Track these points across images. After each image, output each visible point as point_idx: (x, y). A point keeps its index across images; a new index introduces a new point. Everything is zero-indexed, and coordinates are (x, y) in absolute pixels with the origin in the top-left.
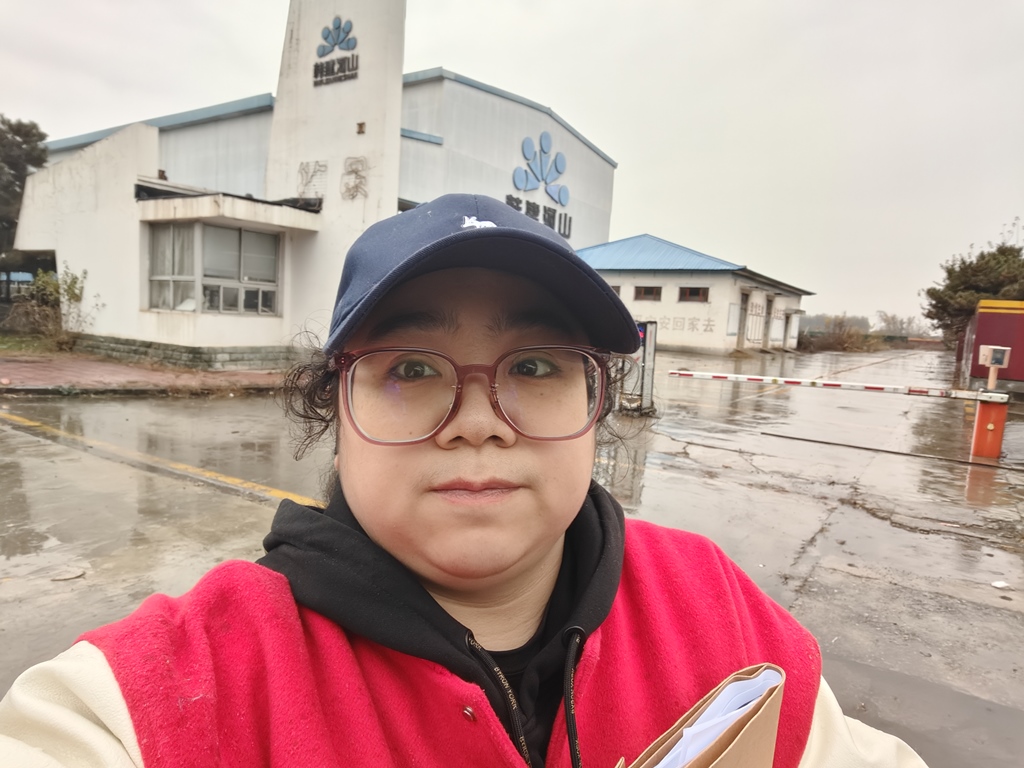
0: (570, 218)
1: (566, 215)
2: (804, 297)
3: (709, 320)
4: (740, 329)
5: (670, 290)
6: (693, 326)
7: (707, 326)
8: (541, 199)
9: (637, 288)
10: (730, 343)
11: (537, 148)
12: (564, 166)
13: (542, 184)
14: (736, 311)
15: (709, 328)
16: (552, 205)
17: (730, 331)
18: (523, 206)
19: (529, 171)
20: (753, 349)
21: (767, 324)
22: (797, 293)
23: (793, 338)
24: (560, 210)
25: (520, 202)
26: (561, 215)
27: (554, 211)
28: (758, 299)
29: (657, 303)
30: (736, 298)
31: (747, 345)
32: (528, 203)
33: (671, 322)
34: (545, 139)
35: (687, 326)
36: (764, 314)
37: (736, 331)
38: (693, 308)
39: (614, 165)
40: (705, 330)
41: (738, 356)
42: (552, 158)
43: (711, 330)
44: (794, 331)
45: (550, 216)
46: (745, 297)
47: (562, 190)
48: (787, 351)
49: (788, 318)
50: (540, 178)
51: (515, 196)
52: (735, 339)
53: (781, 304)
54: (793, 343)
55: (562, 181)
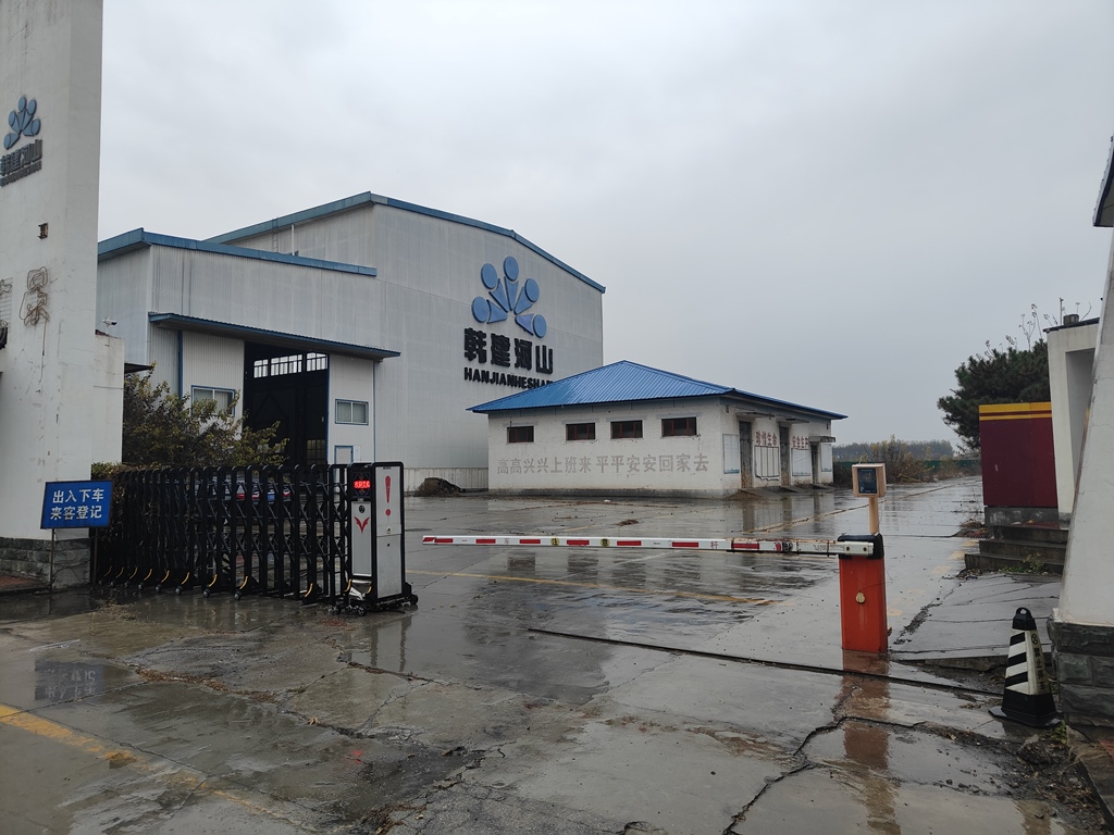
0: (551, 351)
1: (544, 347)
2: (834, 422)
3: (701, 457)
4: (743, 464)
5: (652, 425)
6: (683, 466)
7: (700, 463)
8: (510, 330)
9: (612, 423)
10: (735, 482)
11: (501, 275)
12: (537, 293)
13: (511, 314)
14: (734, 444)
15: (702, 466)
16: (526, 337)
17: (728, 468)
18: (488, 340)
19: (492, 300)
20: (766, 488)
21: (785, 456)
22: (826, 417)
23: (826, 470)
24: (535, 342)
25: (485, 335)
26: (538, 348)
27: (530, 344)
28: (766, 427)
29: (639, 440)
30: (732, 428)
31: (757, 483)
32: (493, 335)
33: (657, 461)
34: (510, 266)
35: (675, 467)
36: (778, 445)
37: (738, 467)
38: (680, 444)
39: (601, 290)
40: (697, 469)
41: (744, 497)
42: (521, 285)
43: (705, 468)
44: (826, 460)
45: (524, 349)
46: (745, 428)
47: (539, 320)
48: (819, 488)
49: (814, 449)
50: (508, 309)
51: (476, 329)
52: (739, 476)
53: (800, 432)
54: (827, 476)
55: (535, 310)
